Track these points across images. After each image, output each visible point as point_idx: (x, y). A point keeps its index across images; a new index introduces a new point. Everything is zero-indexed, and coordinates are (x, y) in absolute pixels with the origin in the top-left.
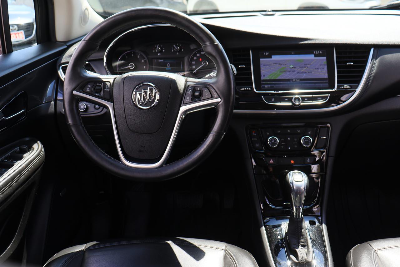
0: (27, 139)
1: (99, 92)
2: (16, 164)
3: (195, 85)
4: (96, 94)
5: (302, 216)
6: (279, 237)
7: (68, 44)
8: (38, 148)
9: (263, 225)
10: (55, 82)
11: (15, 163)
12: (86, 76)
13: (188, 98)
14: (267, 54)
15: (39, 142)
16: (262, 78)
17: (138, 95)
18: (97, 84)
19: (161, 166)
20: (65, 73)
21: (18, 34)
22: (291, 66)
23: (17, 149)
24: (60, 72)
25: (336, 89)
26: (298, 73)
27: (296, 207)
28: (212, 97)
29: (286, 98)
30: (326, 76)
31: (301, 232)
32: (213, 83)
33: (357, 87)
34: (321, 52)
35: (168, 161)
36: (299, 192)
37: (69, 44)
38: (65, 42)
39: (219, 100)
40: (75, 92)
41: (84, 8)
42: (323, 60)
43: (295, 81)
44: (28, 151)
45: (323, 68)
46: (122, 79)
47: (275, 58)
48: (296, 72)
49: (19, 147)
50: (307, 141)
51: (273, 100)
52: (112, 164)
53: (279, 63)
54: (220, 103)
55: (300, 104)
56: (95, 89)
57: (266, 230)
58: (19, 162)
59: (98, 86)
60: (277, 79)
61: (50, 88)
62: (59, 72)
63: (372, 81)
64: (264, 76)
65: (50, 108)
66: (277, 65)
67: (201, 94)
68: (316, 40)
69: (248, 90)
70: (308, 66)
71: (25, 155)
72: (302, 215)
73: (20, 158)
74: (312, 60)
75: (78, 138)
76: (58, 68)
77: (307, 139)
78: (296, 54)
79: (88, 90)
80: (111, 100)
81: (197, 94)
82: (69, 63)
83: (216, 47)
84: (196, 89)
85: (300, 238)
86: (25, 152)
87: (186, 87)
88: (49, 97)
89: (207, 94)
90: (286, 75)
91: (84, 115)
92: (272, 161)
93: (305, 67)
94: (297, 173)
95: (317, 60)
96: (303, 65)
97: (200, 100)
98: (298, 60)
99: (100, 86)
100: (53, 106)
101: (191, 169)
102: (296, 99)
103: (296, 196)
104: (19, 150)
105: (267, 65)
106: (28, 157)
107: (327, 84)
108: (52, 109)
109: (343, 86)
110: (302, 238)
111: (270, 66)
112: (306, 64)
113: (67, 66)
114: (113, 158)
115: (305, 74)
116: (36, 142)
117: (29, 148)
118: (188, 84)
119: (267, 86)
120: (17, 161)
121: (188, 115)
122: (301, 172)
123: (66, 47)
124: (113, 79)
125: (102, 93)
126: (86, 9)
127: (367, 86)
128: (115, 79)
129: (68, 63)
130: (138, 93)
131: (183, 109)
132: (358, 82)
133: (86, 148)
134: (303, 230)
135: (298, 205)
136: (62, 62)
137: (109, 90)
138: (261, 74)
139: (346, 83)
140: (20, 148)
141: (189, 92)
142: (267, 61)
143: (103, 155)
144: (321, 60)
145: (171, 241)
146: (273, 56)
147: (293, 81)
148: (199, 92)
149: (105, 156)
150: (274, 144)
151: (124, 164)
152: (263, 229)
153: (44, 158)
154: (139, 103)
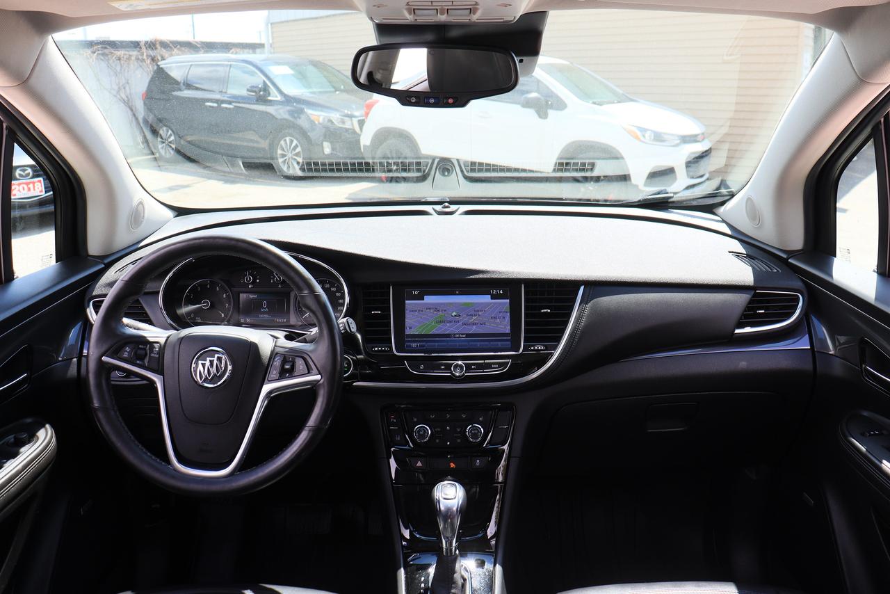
0: (29, 420)
1: (142, 359)
2: (6, 465)
3: (287, 352)
4: (138, 362)
5: (457, 552)
6: (423, 585)
7: (106, 261)
8: (45, 436)
9: (402, 565)
10: (81, 327)
11: (5, 463)
12: (124, 333)
13: (275, 372)
14: (417, 293)
15: (47, 426)
16: (408, 332)
17: (200, 367)
18: (140, 346)
19: (232, 474)
20: (97, 312)
21: (34, 183)
22: (454, 314)
23: (11, 438)
24: (90, 311)
25: (521, 351)
26: (464, 324)
27: (446, 538)
28: (309, 372)
29: (442, 365)
30: (508, 330)
31: (453, 578)
32: (311, 351)
33: (555, 348)
34: (501, 292)
35: (242, 467)
36: (450, 515)
37: (108, 260)
38: (102, 258)
39: (319, 377)
40: (104, 358)
41: (135, 202)
42: (505, 303)
43: (459, 337)
44: (29, 442)
45: (504, 318)
46: (179, 339)
47: (429, 299)
48: (460, 323)
49: (13, 436)
50: (475, 433)
51: (422, 367)
52: (157, 470)
53: (436, 308)
54: (321, 382)
55: (464, 375)
56: (136, 353)
57: (406, 573)
58: (12, 461)
59: (141, 349)
60: (431, 333)
61: (73, 333)
62: (88, 310)
63: (580, 338)
64: (410, 328)
65: (71, 369)
66: (432, 311)
67: (293, 368)
68: (493, 272)
69: (384, 351)
70: (480, 313)
71: (22, 450)
72: (455, 551)
73: (14, 455)
74: (488, 304)
75: (108, 428)
76: (86, 305)
77: (475, 428)
78: (462, 293)
79: (126, 355)
80: (159, 371)
81: (287, 367)
82: (108, 296)
83: (317, 298)
84: (287, 358)
85: (451, 588)
86: (23, 444)
87: (273, 354)
88: (71, 345)
89: (301, 367)
90: (446, 328)
91: (126, 383)
92: (419, 464)
93: (475, 315)
94: (449, 486)
95: (495, 303)
96: (472, 312)
97: (291, 377)
98: (465, 304)
99: (145, 349)
100: (76, 367)
101: (275, 481)
102: (457, 366)
103: (445, 522)
104: (13, 440)
105: (416, 311)
106: (28, 453)
107: (509, 343)
108: (73, 371)
109: (533, 346)
110: (454, 588)
111: (421, 312)
112: (477, 309)
113: (103, 301)
114: (161, 460)
115: (474, 327)
116: (43, 426)
117: (31, 437)
118: (278, 350)
119: (414, 345)
120: (8, 460)
121: (273, 399)
122: (456, 483)
123: (103, 266)
124: (165, 338)
125: (146, 361)
126: (141, 203)
127: (571, 347)
128: (168, 337)
129: (105, 296)
130: (200, 362)
131: (266, 388)
132: (558, 340)
133: (119, 444)
134: (455, 575)
135: (449, 535)
136: (94, 294)
137: (157, 356)
138: (406, 325)
139: (539, 340)
140: (15, 438)
141: (277, 363)
142: (416, 304)
143: (145, 456)
144: (500, 303)
145: (251, 590)
146: (425, 297)
147: (455, 337)
148: (291, 364)
149: (148, 456)
150: (423, 437)
151: (175, 470)
152: (402, 574)
153: (55, 452)
154: (201, 378)
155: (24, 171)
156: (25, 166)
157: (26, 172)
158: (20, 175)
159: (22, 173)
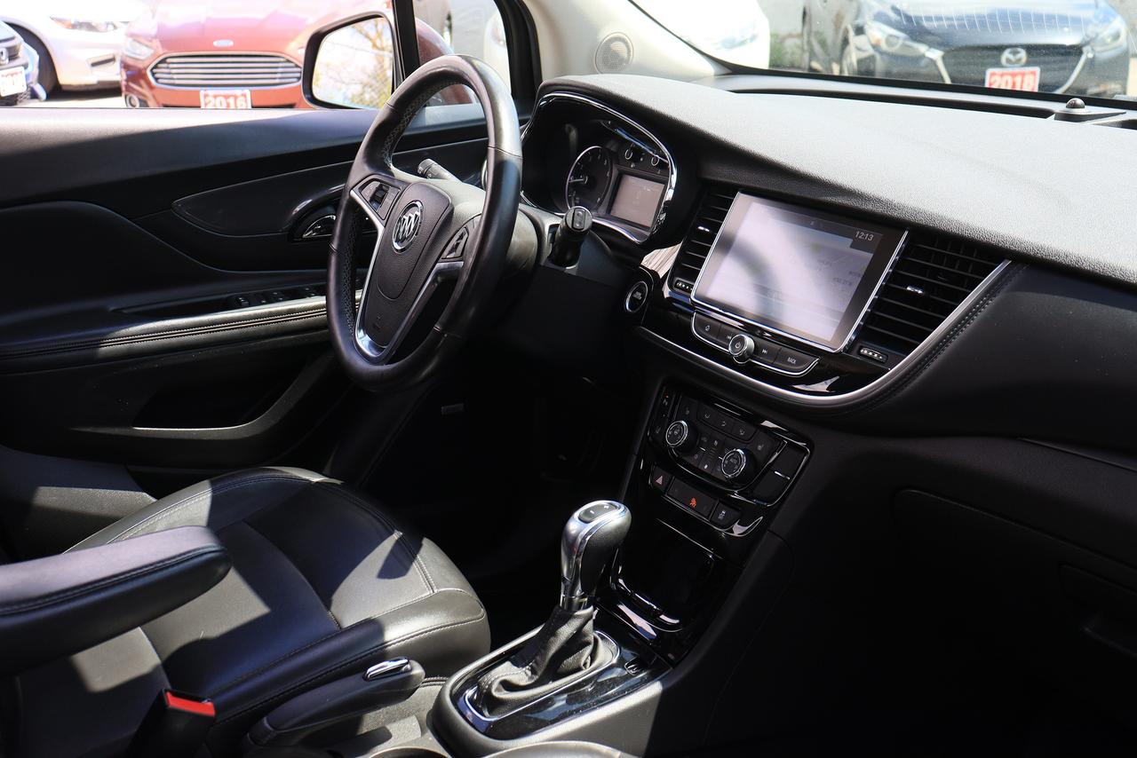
130: (403, 218)
155: (1015, 53)
156: (1016, 46)
157: (1019, 56)
158: (1008, 61)
159: (1011, 57)
